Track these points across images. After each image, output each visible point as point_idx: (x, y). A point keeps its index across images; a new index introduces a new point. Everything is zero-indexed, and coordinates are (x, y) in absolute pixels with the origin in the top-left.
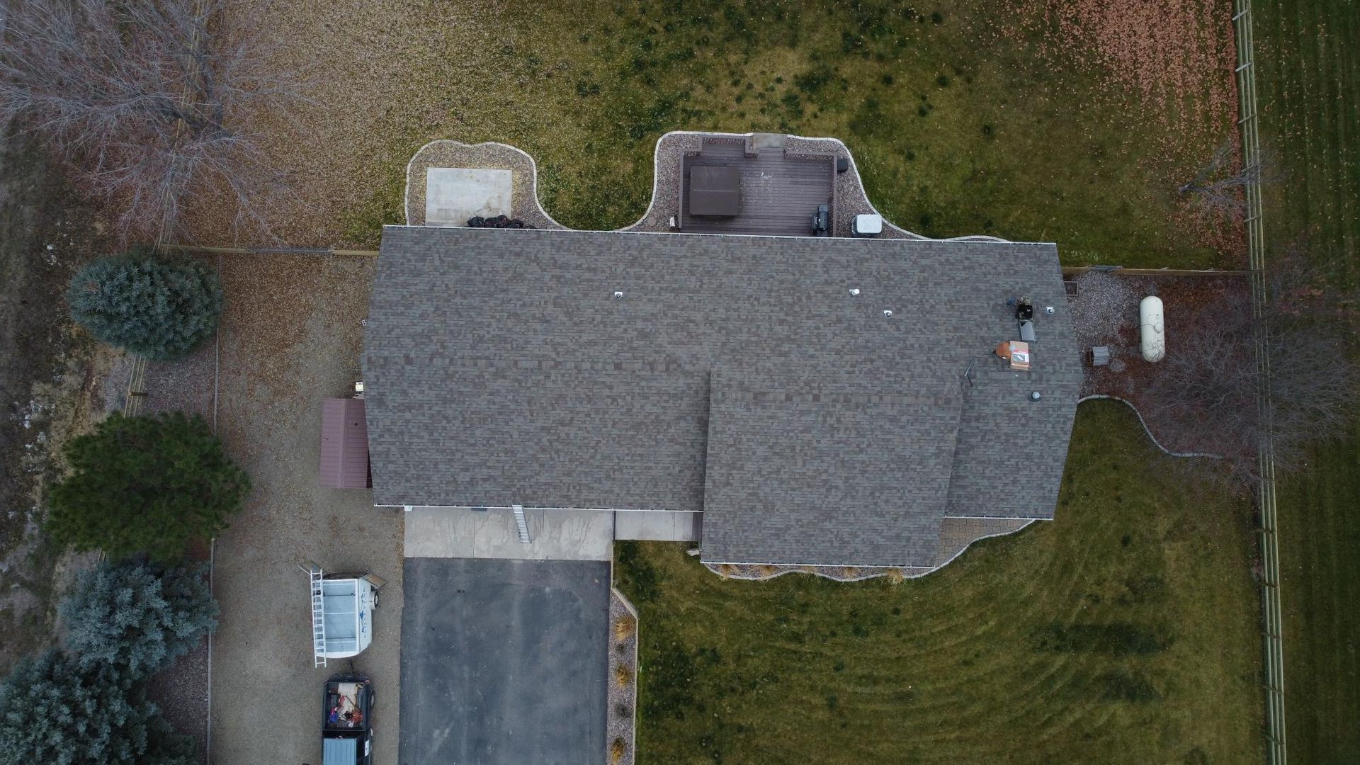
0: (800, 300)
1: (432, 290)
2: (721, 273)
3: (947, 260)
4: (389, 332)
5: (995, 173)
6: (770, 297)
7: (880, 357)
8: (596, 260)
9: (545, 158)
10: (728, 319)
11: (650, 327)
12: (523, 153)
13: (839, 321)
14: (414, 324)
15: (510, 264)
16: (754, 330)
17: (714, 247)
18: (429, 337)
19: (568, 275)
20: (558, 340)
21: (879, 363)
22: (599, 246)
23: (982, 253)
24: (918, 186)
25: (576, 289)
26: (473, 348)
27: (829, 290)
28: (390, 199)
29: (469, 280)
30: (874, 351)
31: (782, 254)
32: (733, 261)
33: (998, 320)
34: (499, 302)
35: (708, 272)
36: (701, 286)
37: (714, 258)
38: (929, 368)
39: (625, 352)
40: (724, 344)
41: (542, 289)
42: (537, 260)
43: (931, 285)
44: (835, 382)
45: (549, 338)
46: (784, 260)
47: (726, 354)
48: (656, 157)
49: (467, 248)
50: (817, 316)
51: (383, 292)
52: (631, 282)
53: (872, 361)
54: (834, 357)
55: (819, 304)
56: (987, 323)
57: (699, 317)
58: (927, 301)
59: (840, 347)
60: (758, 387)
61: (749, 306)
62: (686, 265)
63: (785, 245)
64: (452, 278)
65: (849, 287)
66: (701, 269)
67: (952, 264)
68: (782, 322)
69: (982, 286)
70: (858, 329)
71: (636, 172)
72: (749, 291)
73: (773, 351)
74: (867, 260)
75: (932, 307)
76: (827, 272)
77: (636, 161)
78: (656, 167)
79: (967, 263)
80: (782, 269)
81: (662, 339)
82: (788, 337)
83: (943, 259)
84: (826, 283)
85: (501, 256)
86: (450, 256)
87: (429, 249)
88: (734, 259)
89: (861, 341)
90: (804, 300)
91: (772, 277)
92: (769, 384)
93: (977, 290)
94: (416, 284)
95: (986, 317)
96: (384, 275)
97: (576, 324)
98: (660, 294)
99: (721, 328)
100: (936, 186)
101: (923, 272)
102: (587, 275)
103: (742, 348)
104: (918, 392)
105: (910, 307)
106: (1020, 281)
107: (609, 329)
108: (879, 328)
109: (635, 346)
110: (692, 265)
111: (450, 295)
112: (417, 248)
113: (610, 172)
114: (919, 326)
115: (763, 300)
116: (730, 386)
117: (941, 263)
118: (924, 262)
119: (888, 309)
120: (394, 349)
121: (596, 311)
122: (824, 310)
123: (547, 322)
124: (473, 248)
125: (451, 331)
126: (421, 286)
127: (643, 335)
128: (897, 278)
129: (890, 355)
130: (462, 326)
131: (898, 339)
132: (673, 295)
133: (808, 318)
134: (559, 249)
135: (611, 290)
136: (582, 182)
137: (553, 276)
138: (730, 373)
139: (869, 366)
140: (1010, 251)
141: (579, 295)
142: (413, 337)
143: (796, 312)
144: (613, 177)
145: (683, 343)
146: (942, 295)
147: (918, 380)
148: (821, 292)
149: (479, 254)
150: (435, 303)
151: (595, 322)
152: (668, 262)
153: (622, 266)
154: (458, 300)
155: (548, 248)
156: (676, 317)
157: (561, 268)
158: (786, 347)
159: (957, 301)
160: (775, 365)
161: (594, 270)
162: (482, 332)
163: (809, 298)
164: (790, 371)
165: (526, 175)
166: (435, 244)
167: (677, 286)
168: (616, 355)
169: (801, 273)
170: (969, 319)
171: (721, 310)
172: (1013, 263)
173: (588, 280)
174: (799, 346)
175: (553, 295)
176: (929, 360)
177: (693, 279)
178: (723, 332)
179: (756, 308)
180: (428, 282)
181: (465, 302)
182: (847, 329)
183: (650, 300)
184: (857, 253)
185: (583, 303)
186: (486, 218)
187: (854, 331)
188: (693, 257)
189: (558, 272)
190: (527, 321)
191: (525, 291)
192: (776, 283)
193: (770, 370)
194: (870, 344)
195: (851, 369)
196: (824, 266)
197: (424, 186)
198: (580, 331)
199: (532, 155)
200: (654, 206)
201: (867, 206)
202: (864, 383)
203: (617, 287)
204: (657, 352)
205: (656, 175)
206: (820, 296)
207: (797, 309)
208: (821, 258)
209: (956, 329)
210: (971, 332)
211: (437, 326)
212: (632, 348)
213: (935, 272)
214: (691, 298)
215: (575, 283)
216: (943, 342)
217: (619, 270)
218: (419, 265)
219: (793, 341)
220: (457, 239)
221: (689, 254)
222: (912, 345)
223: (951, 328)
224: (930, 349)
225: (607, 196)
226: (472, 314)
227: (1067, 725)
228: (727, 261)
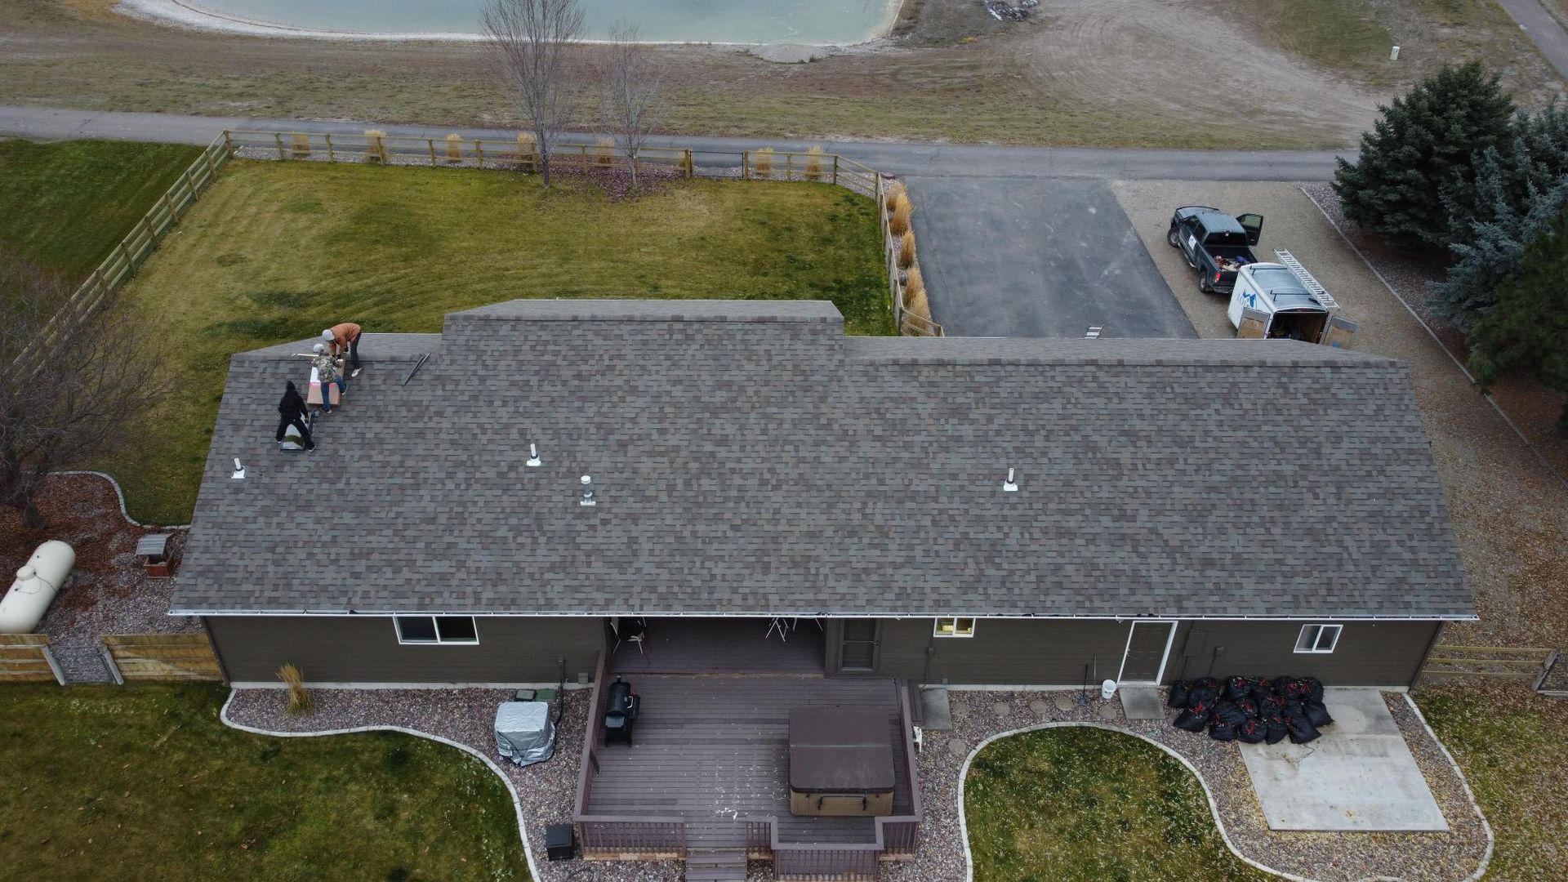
0: (688, 484)
1: (1339, 487)
2: (829, 532)
3: (397, 571)
4: (1379, 409)
5: (217, 847)
6: (741, 489)
7: (565, 383)
8: (1061, 554)
9: (1208, 857)
10: (817, 444)
11: (948, 427)
12: (1260, 866)
13: (623, 445)
14: (1345, 423)
15: (1217, 543)
16: (772, 426)
17: (842, 587)
18: (1313, 401)
19: (1106, 521)
20: (1100, 402)
21: (567, 373)
22: (1059, 585)
23: (324, 589)
24: (396, 817)
25: (1088, 494)
26: (1235, 384)
27: (632, 504)
28: (1492, 775)
29: (1281, 507)
30: (571, 393)
31: (713, 577)
32: (807, 559)
33: (342, 452)
34: (1216, 466)
35: (852, 534)
36: (865, 504)
37: (843, 564)
38: (485, 367)
39: (987, 384)
40: (823, 399)
41: (1149, 494)
42: (1171, 552)
43: (443, 519)
44: (645, 343)
45: (1114, 405)
46: (708, 564)
47: (819, 383)
48: (970, 862)
49: (1307, 575)
50: (661, 454)
51: (1421, 479)
52: (991, 511)
53: (579, 376)
54: (641, 384)
55: (654, 476)
56: (362, 445)
57: (866, 448)
58: (458, 486)
59: (629, 399)
60: (769, 332)
61: (780, 468)
62: (893, 546)
63: (705, 596)
64: (1312, 512)
65: (597, 509)
66: (866, 540)
67: (389, 563)
68: (723, 441)
69: (348, 518)
70: (593, 430)
71: (1007, 834)
72: (778, 497)
73: (742, 389)
74: (553, 568)
75: (451, 475)
76: (633, 540)
77: (1013, 852)
78: (966, 843)
79: (361, 566)
80: (715, 546)
81: (927, 407)
82: (715, 415)
83: (406, 573)
84: (634, 518)
85: (1237, 559)
86: (1331, 555)
87: (1374, 569)
88: (801, 563)
89: (591, 410)
90: (680, 482)
91: (735, 528)
92: (753, 338)
93: (359, 511)
94: (1370, 496)
95: (361, 458)
96: (1434, 513)
97: (1076, 429)
98: (938, 488)
99: (828, 426)
100: (359, 818)
101: (451, 546)
102: (1072, 523)
103: (792, 393)
104: (514, 329)
105: (491, 474)
106: (274, 531)
107: (1017, 422)
108: (557, 434)
109: (971, 394)
110: (884, 548)
111: (1304, 478)
112: (1398, 570)
113: (1061, 831)
114: (484, 439)
115: (753, 482)
116: (814, 332)
117: (411, 563)
118: (441, 566)
119: (533, 469)
120: (1361, 380)
121: (1044, 454)
122: (647, 465)
123: (1124, 433)
124: (1294, 574)
125: (1279, 412)
126: (1359, 493)
127: (959, 413)
128: (503, 532)
129: (547, 387)
130: (1266, 423)
131: (526, 414)
132: (913, 488)
133: (677, 448)
134: (1135, 577)
135: (1025, 494)
136: (1117, 811)
137: (1133, 519)
138: (813, 352)
139: (584, 368)
140: (267, 594)
141: (1079, 483)
142: (1338, 403)
143: (696, 459)
144: (1054, 824)
145: (892, 400)
146: (427, 498)
147: (509, 348)
148: (649, 499)
149: (1279, 562)
150: (1325, 462)
151: (1044, 433)
152: (927, 552)
153: (1012, 541)
154: (1288, 469)
155: (1155, 578)
156: (907, 446)
157: (1123, 537)
158: (721, 396)
159: (402, 488)
160: (740, 368)
161: (1062, 533)
162: (1228, 411)
163: (671, 488)
164: (715, 359)
165: (1238, 822)
166: (1367, 581)
167: (909, 505)
168: (1000, 379)
169: (679, 538)
170: (393, 453)
171: (828, 459)
172: (271, 568)
173: (1067, 513)
174: (697, 399)
175: (1124, 482)
176: (483, 380)
177: (878, 520)
178: (824, 421)
179: (766, 465)
180: (1349, 502)
181: (1273, 466)
182: (611, 432)
183: (954, 477)
184: (567, 582)
185: (1069, 467)
186: (1286, 741)
187: (599, 427)
188: (880, 566)
189: (1127, 528)
190: (1160, 431)
191: (1176, 489)
192: (727, 516)
193: (749, 359)
194: (577, 404)
195: (615, 362)
196: (635, 554)
197: (1438, 797)
198: (1064, 417)
199: (1239, 862)
200: (958, 772)
201: (515, 782)
202: (599, 341)
203: (1015, 500)
204: (933, 384)
205: (963, 828)
206: (651, 492)
207: (694, 466)
208: (639, 570)
209: (421, 434)
210: (396, 431)
211: (1305, 422)
212: (976, 390)
213: (428, 545)
214: (881, 482)
215: (1090, 505)
216: (449, 411)
217: (1015, 534)
218: (1380, 537)
219: (705, 408)
220: (1330, 590)
221: (890, 571)
222: (505, 404)
223: (430, 435)
224: (475, 398)
225: (1057, 787)
226: (1256, 444)
227: (373, 278)
228: (817, 559)
